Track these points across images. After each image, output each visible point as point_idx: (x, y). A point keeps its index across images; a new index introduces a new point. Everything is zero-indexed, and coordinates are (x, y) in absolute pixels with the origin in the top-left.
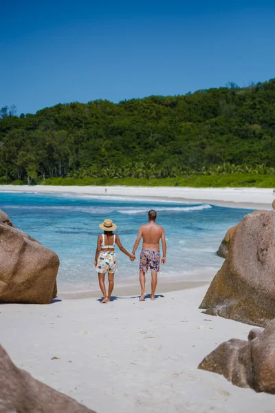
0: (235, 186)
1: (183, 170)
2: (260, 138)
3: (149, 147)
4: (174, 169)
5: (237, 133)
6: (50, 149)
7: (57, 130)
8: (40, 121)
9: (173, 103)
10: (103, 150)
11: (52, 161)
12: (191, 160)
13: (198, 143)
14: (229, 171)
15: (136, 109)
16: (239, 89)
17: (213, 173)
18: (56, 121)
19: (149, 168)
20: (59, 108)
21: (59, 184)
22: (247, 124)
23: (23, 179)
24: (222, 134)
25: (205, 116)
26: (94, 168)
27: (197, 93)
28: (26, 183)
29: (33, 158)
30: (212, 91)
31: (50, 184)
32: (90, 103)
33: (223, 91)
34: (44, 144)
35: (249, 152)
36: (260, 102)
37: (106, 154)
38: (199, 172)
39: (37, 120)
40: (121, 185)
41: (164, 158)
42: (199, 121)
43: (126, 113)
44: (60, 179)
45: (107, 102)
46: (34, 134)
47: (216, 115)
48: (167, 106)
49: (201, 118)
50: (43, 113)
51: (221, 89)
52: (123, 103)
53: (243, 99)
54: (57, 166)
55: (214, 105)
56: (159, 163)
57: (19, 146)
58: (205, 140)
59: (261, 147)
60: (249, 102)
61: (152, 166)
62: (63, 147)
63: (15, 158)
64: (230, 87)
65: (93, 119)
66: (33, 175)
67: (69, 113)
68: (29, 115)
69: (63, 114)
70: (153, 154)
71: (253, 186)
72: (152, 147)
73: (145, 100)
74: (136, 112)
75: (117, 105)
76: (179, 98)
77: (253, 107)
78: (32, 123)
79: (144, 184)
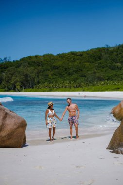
0: (110, 91)
1: (86, 84)
2: (120, 69)
3: (70, 74)
4: (82, 84)
5: (110, 67)
6: (26, 76)
7: (29, 67)
8: (22, 64)
9: (81, 54)
10: (50, 76)
11: (27, 81)
12: (89, 79)
13: (93, 72)
14: (107, 84)
15: (64, 57)
16: (110, 48)
17: (100, 85)
18: (29, 63)
19: (71, 83)
20: (30, 57)
21: (31, 91)
22: (114, 63)
23: (14, 89)
24: (103, 68)
25: (96, 60)
26: (46, 84)
27: (91, 50)
28: (15, 91)
29: (19, 80)
30: (98, 48)
31: (26, 91)
32: (44, 55)
33: (103, 49)
34: (23, 74)
35: (116, 75)
36: (120, 53)
37: (51, 78)
38: (94, 85)
39: (20, 63)
40: (58, 91)
41: (77, 79)
42: (93, 62)
43: (60, 59)
44: (31, 89)
45: (51, 55)
46: (18, 69)
47: (100, 59)
48: (78, 55)
49: (94, 61)
50: (23, 60)
51: (102, 48)
52: (58, 55)
53: (112, 52)
54: (29, 83)
55: (99, 55)
56: (75, 81)
57: (12, 75)
58: (96, 70)
59: (121, 73)
60: (115, 53)
61: (72, 83)
62: (32, 74)
63: (11, 80)
64: (106, 47)
65: (45, 62)
66: (18, 87)
67: (35, 60)
68: (17, 61)
69: (32, 60)
70: (72, 77)
71: (118, 90)
72: (72, 74)
73: (69, 53)
74: (64, 59)
75: (56, 56)
76: (84, 52)
77: (117, 56)
78: (18, 64)
79: (69, 91)
